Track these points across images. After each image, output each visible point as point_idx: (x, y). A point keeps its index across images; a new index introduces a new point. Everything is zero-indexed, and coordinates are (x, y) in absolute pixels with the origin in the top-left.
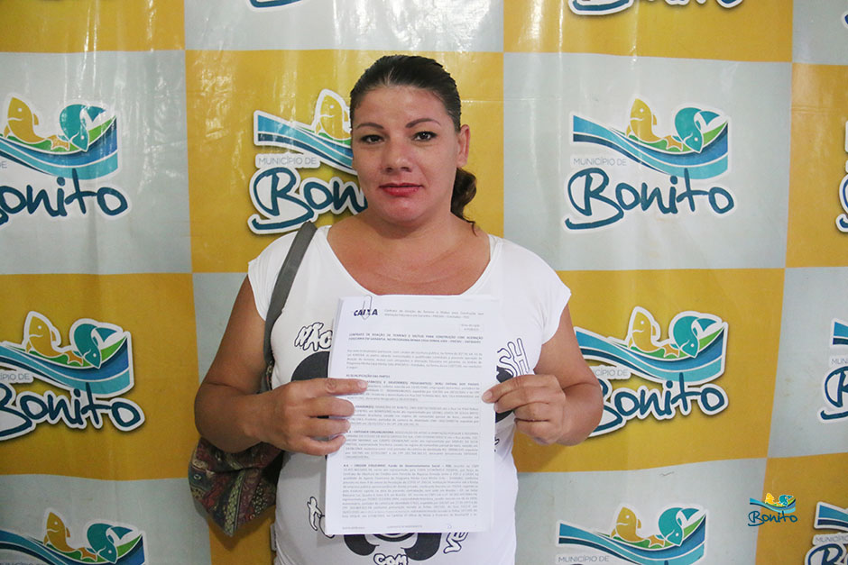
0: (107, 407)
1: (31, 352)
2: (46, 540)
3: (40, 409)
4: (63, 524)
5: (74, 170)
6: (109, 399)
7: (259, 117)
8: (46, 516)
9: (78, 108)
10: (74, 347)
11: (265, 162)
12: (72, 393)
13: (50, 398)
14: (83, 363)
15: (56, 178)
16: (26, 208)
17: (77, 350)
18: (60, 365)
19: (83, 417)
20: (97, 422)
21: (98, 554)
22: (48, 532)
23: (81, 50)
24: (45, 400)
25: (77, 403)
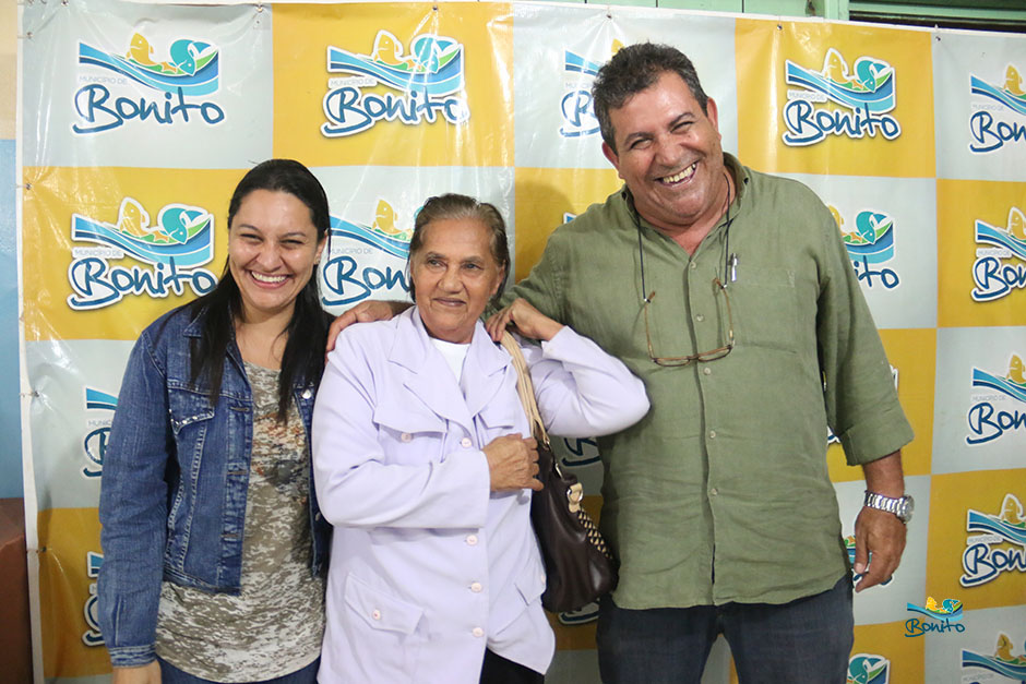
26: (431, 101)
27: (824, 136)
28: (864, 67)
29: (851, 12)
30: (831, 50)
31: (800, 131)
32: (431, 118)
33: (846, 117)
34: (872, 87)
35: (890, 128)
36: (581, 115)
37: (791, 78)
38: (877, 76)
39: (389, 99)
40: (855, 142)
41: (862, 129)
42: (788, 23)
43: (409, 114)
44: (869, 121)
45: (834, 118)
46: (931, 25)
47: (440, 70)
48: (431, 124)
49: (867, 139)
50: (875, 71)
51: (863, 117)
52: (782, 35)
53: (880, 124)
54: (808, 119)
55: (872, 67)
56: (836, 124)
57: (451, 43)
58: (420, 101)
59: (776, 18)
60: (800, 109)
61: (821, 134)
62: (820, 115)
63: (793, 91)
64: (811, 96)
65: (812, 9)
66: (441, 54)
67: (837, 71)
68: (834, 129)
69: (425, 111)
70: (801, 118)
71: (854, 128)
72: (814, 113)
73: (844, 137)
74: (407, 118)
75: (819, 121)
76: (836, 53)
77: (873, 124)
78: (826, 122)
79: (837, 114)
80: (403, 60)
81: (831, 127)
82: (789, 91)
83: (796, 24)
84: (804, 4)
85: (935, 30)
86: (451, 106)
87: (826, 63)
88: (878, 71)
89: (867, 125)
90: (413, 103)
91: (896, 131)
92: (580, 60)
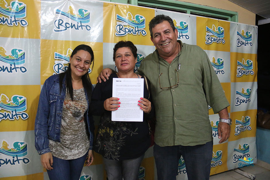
0: (20, 114)
1: (1, 103)
2: (2, 148)
3: (3, 116)
4: (7, 143)
5: (14, 63)
6: (21, 113)
7: (56, 53)
8: (2, 141)
9: (16, 49)
10: (12, 101)
11: (57, 62)
12: (11, 112)
13: (5, 113)
14: (15, 105)
15: (10, 64)
16: (2, 71)
17: (13, 102)
18: (8, 106)
19: (14, 117)
20: (17, 118)
21: (16, 149)
22: (3, 146)
23: (18, 37)
24: (4, 114)
25: (12, 114)
26: (16, 20)
27: (126, 34)
28: (137, 17)
29: (138, 4)
30: (128, 12)
31: (120, 32)
32: (16, 24)
33: (132, 29)
34: (139, 22)
35: (144, 33)
36: (60, 26)
37: (118, 19)
38: (141, 19)
39: (3, 18)
40: (135, 36)
41: (136, 33)
42: (117, 4)
43: (9, 22)
44: (138, 31)
45: (129, 29)
46: (155, 8)
47: (19, 11)
48: (16, 26)
49: (137, 35)
50: (140, 18)
51: (137, 30)
52: (116, 7)
53: (141, 32)
54: (122, 29)
55: (139, 17)
56: (129, 31)
57: (23, 4)
58: (13, 19)
59: (115, 3)
60: (120, 27)
61: (125, 34)
62: (125, 28)
63: (118, 22)
64: (123, 24)
65: (129, 2)
66: (19, 7)
67: (130, 18)
68: (129, 32)
69: (15, 22)
70: (120, 29)
71: (134, 32)
72: (124, 28)
73: (132, 35)
74: (9, 24)
75: (125, 30)
76: (130, 13)
77: (139, 31)
78: (127, 30)
79: (130, 28)
80: (8, 7)
81: (128, 32)
82: (117, 22)
83: (120, 5)
84: (127, 1)
85: (156, 9)
86: (22, 22)
87: (127, 15)
88: (141, 18)
89: (138, 32)
90: (11, 20)
91: (145, 34)
92: (60, 11)
